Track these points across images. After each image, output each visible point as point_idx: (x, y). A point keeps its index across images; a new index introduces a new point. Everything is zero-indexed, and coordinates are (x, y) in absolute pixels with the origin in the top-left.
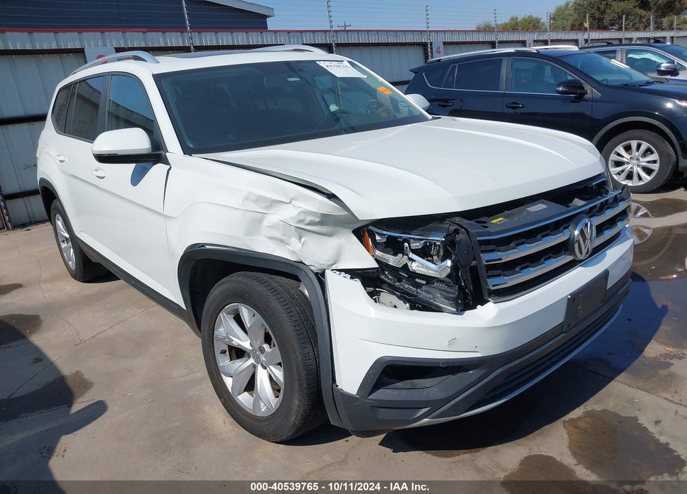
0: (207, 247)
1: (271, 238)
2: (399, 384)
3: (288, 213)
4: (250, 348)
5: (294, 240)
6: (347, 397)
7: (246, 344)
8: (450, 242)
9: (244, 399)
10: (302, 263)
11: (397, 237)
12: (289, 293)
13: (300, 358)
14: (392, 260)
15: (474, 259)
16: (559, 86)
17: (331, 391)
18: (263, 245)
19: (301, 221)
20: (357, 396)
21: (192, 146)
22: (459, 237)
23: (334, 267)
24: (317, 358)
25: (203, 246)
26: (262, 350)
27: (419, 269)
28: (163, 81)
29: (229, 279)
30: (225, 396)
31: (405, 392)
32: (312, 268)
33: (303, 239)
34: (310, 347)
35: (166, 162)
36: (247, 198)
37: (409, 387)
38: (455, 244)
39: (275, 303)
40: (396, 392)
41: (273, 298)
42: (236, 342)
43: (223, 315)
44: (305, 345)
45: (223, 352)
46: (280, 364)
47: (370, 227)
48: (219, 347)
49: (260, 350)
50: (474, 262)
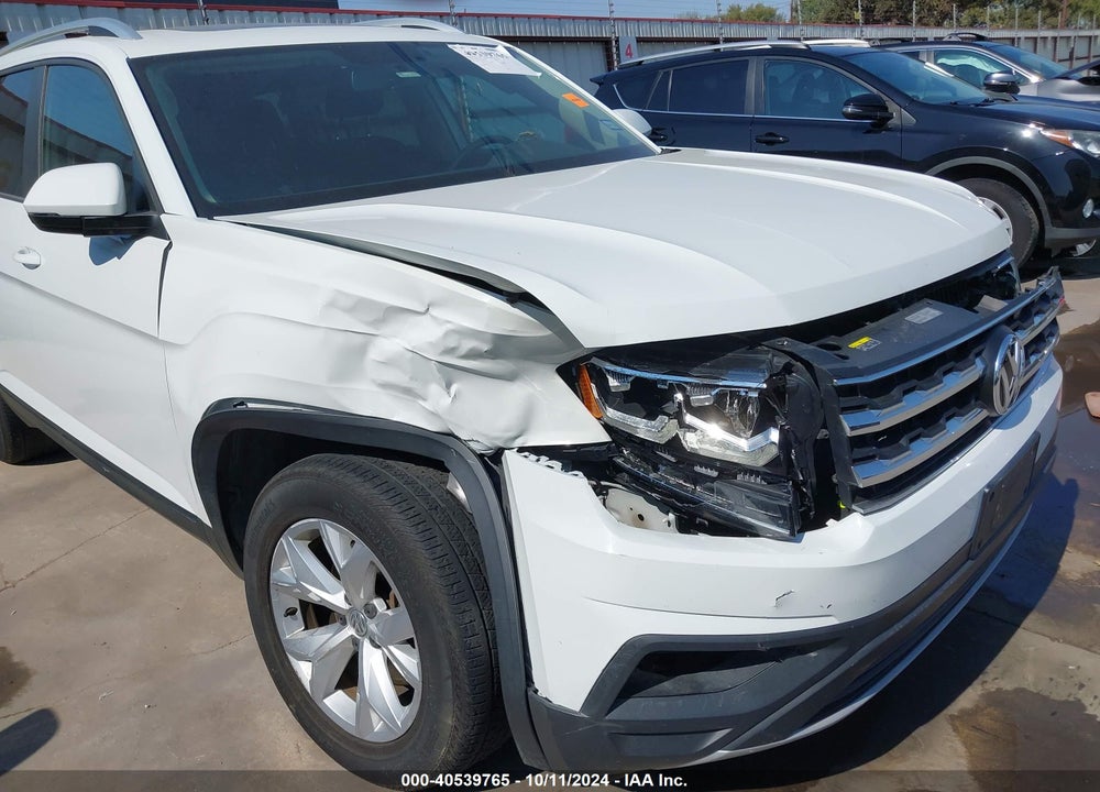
0: (250, 405)
1: (385, 386)
2: (667, 685)
3: (423, 334)
4: (345, 606)
5: (435, 389)
6: (560, 717)
7: (336, 599)
8: (775, 391)
9: (338, 704)
10: (451, 435)
11: (655, 382)
12: (426, 497)
13: (455, 634)
14: (643, 428)
15: (824, 426)
16: (847, 104)
17: (524, 702)
18: (368, 400)
19: (450, 351)
20: (583, 715)
21: (213, 201)
22: (793, 379)
23: (519, 443)
24: (490, 630)
25: (242, 404)
26: (371, 612)
27: (703, 446)
28: (149, 72)
29: (297, 470)
30: (299, 700)
31: (680, 701)
32: (472, 445)
33: (454, 388)
34: (475, 609)
35: (162, 234)
36: (332, 304)
37: (688, 692)
38: (784, 394)
39: (398, 521)
40: (662, 703)
41: (394, 509)
42: (316, 594)
43: (289, 543)
44: (463, 606)
45: (291, 612)
46: (410, 641)
47: (595, 361)
48: (281, 602)
49: (367, 612)
50: (824, 432)
